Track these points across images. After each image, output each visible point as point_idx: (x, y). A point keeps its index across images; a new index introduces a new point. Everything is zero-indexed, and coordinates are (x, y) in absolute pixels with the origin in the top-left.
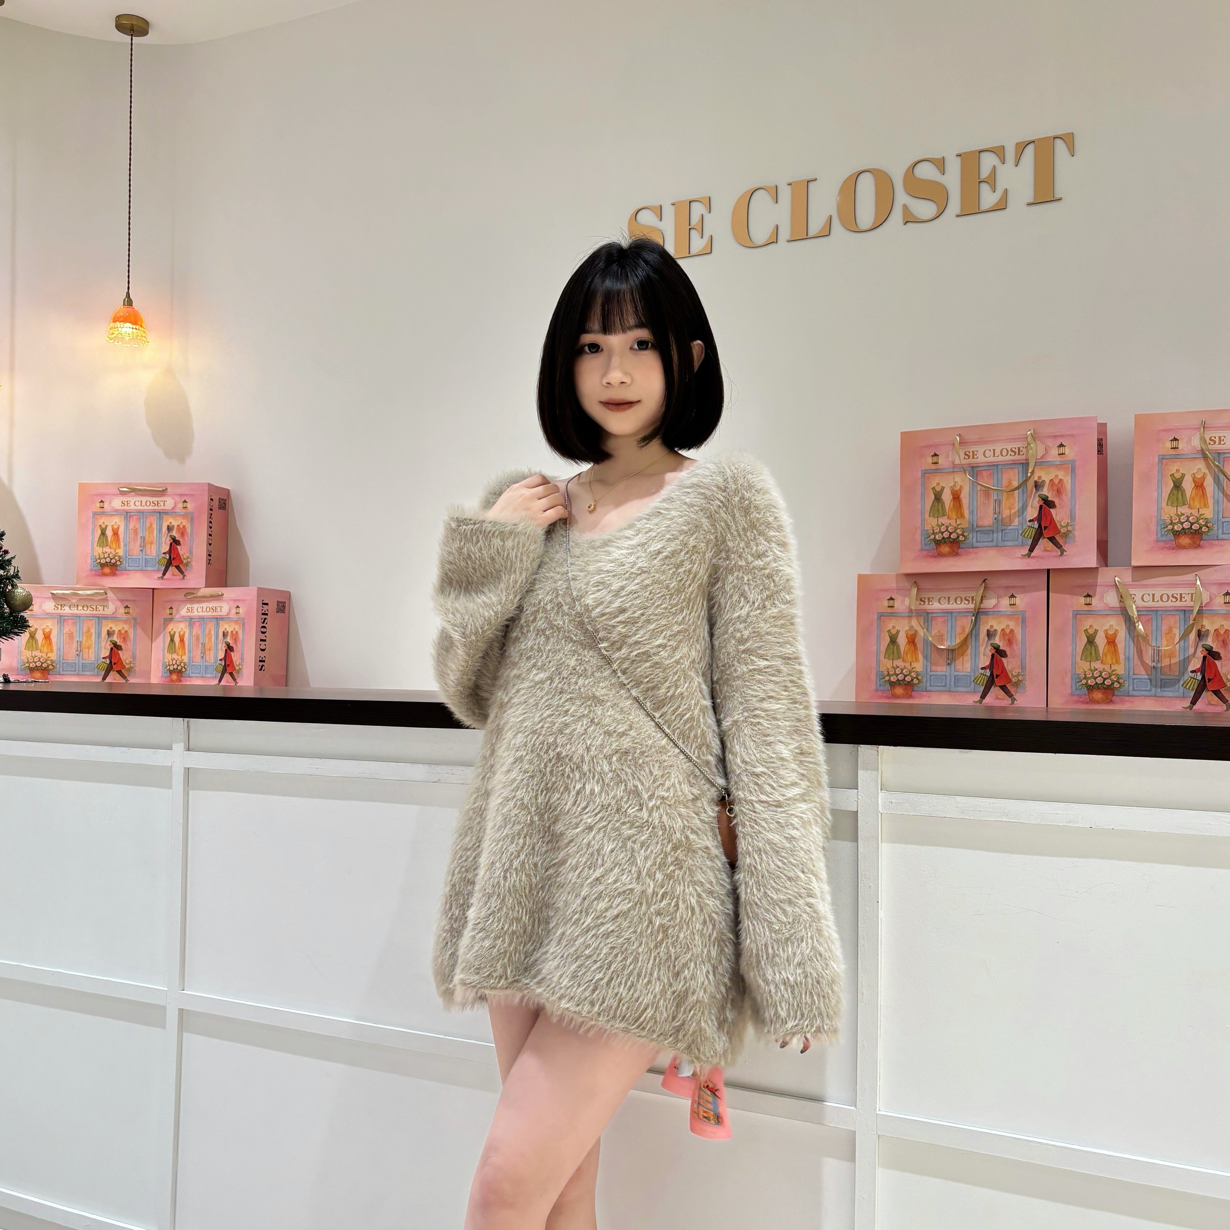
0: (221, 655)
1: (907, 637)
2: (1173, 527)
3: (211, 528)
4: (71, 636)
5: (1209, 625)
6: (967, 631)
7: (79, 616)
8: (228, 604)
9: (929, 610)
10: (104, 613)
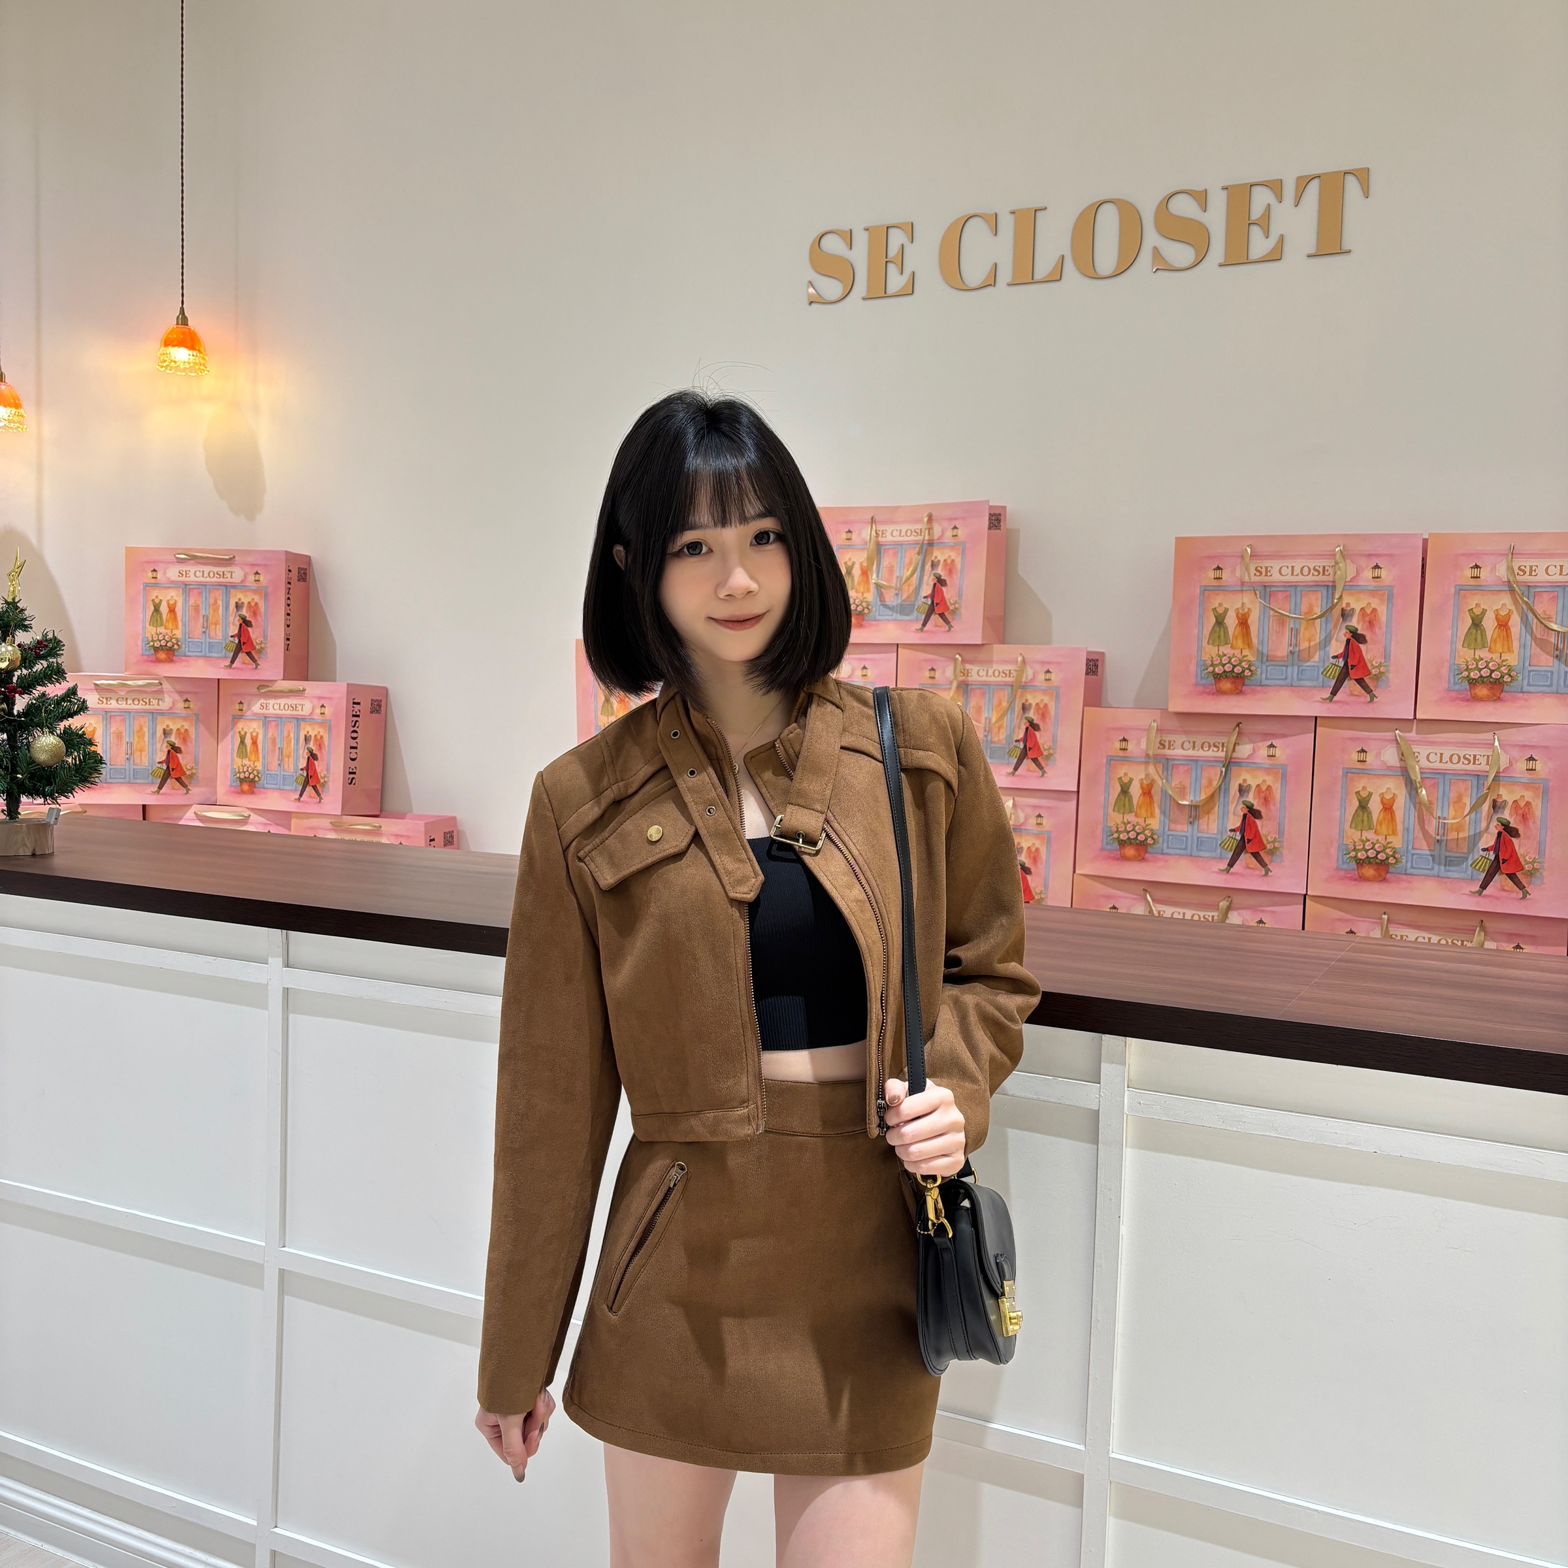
0: (303, 764)
1: (1142, 788)
2: (1469, 673)
3: (289, 605)
4: (119, 736)
5: (1507, 795)
6: (1215, 784)
7: (129, 712)
8: (311, 702)
9: (1169, 755)
10: (158, 707)
